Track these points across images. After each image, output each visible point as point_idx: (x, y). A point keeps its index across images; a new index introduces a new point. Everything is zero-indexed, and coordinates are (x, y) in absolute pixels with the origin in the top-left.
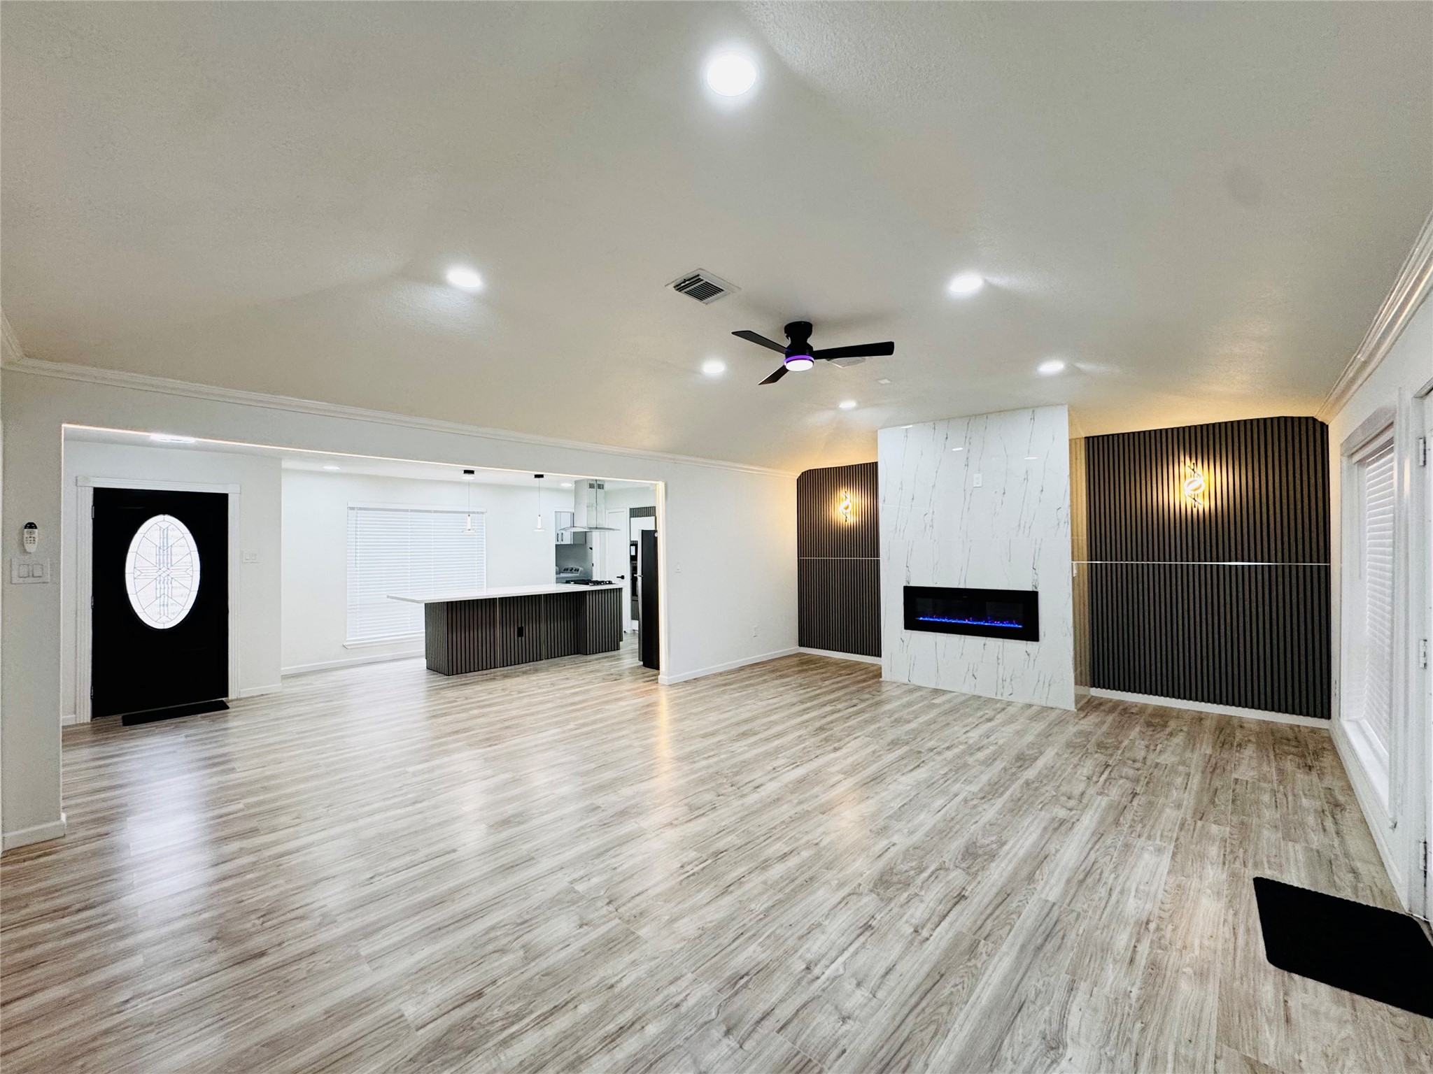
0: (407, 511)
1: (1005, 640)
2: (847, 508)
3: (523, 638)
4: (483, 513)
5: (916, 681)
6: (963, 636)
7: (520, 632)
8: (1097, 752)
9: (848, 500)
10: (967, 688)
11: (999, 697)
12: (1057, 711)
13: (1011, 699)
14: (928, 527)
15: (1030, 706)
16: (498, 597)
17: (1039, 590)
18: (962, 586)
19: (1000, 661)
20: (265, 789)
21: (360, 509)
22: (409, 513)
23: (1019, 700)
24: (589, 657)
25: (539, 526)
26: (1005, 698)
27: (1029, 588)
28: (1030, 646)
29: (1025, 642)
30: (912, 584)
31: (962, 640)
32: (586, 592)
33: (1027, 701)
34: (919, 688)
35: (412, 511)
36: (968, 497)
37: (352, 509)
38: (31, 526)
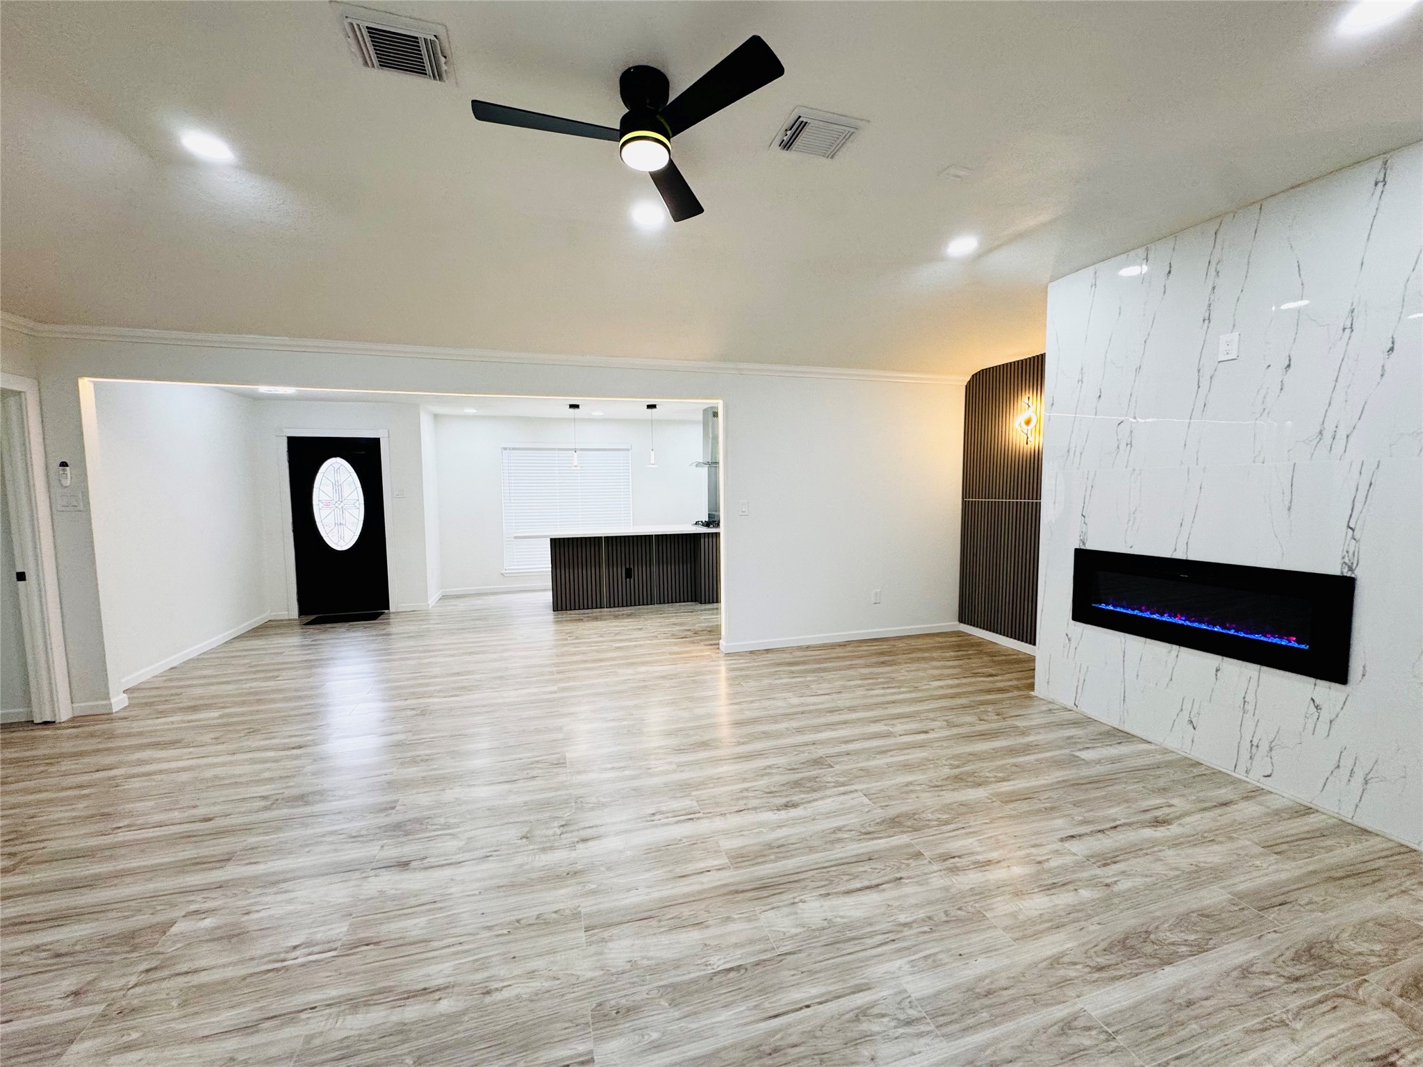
0: (554, 449)
1: (1265, 669)
2: (1028, 422)
3: (632, 580)
4: (628, 450)
5: (1088, 709)
6: (1175, 647)
7: (629, 574)
8: (1387, 1004)
9: (1033, 408)
10: (1177, 742)
11: (1240, 775)
12: (1373, 841)
13: (1267, 784)
14: (1123, 446)
15: (1308, 811)
16: (603, 536)
17: (1359, 574)
18: (1180, 555)
19: (1250, 707)
20: (259, 701)
21: (513, 449)
22: (556, 452)
23: (1286, 791)
24: (704, 607)
25: (653, 461)
26: (1255, 779)
27: (1335, 571)
28: (1324, 690)
29: (1312, 680)
30: (1090, 546)
31: (1174, 653)
32: (700, 534)
33: (1305, 799)
34: (1090, 721)
35: (559, 449)
36: (1205, 383)
37: (505, 449)
38: (64, 464)
